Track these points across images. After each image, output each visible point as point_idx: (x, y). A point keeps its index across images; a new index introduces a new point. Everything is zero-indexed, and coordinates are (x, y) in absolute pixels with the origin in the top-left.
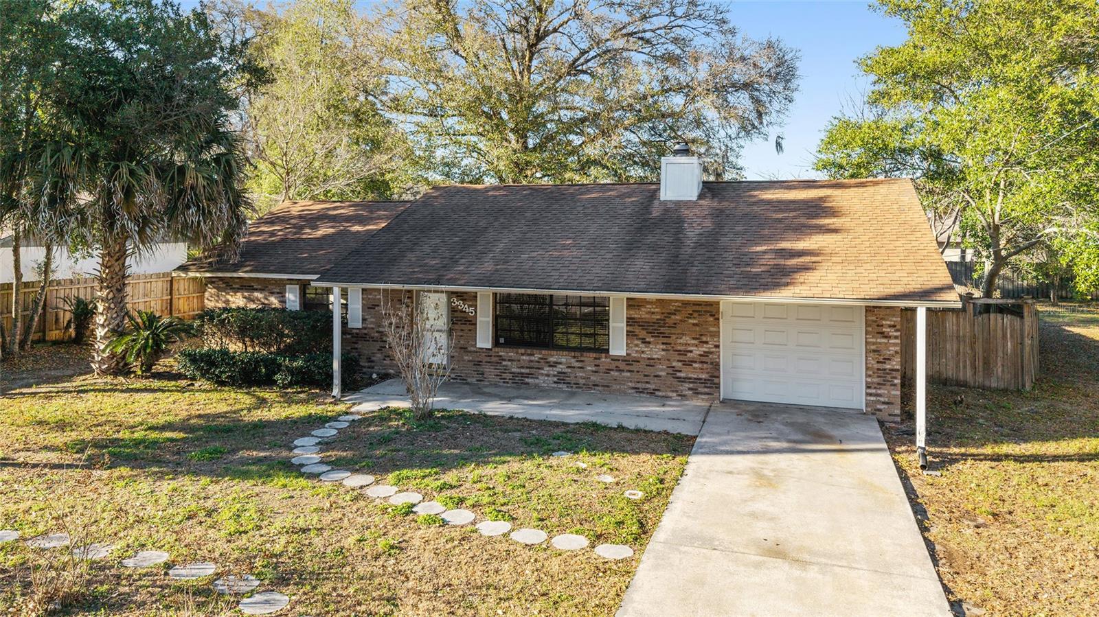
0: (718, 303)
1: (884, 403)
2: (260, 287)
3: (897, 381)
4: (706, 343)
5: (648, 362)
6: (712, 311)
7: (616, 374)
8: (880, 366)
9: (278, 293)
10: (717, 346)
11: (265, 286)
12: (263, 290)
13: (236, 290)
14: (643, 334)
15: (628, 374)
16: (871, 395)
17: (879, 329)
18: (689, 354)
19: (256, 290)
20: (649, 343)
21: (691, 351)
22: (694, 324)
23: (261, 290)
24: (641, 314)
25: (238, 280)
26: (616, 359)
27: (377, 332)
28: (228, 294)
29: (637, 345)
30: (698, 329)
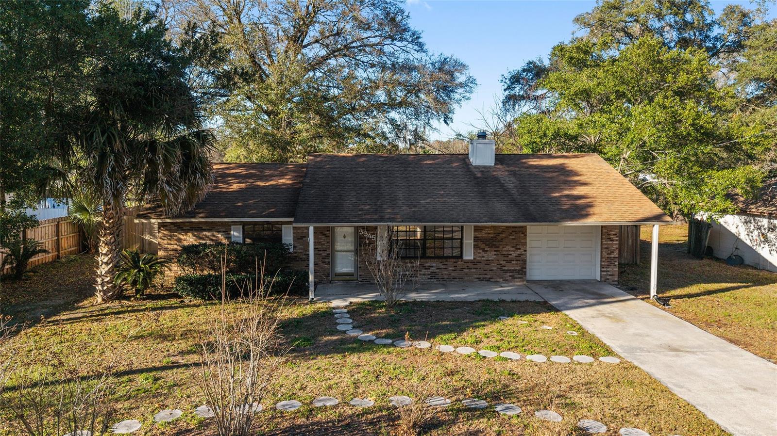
0: (526, 227)
1: (610, 275)
2: (208, 228)
3: (616, 263)
4: (519, 249)
5: (486, 262)
6: (523, 231)
7: (467, 270)
8: (609, 256)
9: (224, 232)
10: (525, 251)
11: (212, 227)
12: (211, 230)
13: (186, 232)
14: (483, 246)
15: (474, 270)
16: (604, 271)
17: (608, 237)
18: (510, 256)
19: (205, 230)
20: (487, 251)
21: (511, 255)
22: (512, 239)
23: (209, 230)
24: (483, 234)
25: (188, 224)
26: (467, 262)
27: (305, 255)
28: (180, 234)
29: (479, 253)
30: (515, 241)
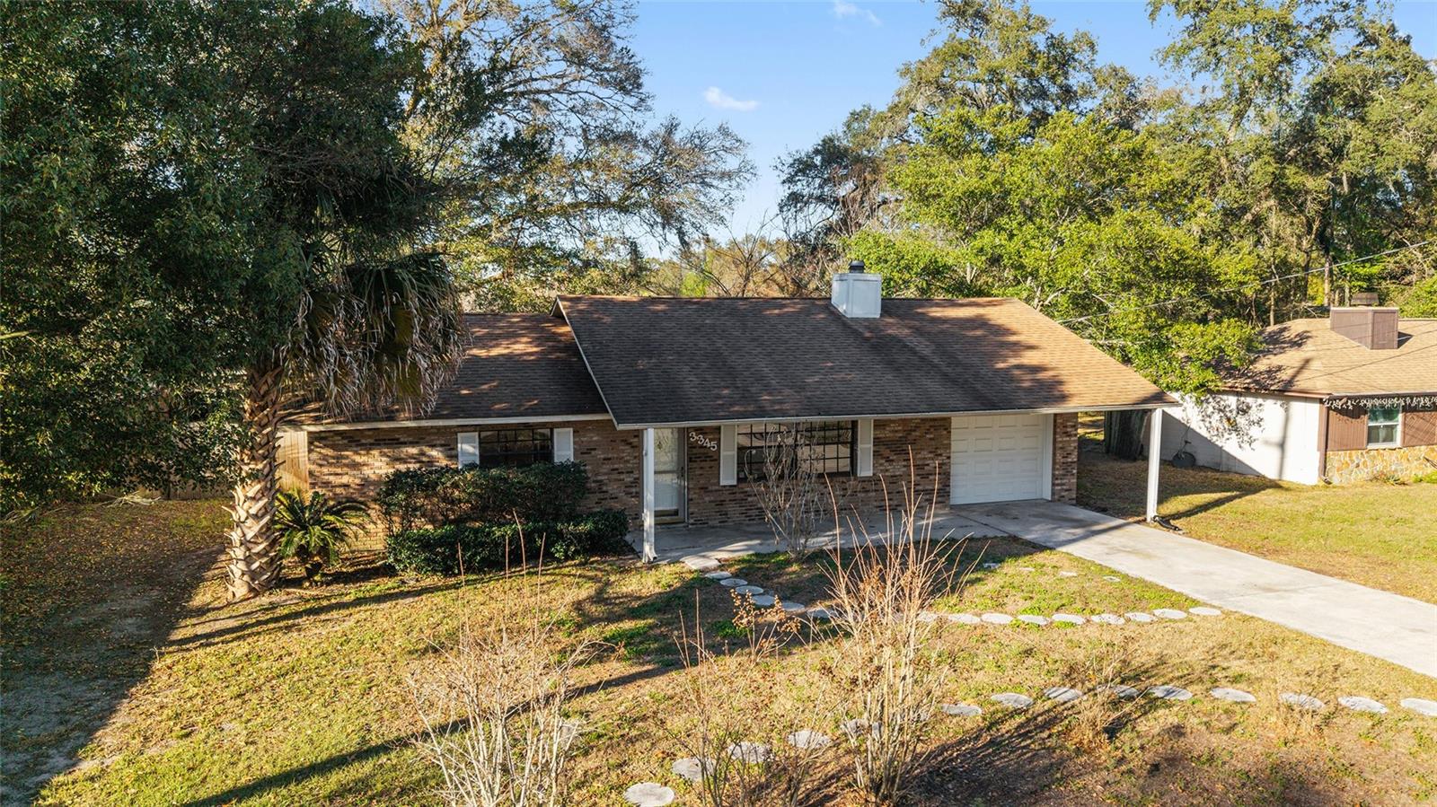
0: (950, 418)
1: (1067, 490)
2: (411, 439)
3: (1075, 471)
4: (941, 455)
5: (891, 480)
6: (945, 425)
7: (863, 495)
8: (1065, 460)
9: (442, 445)
10: (949, 458)
11: (418, 437)
12: (417, 443)
13: (368, 448)
14: (887, 453)
15: (874, 494)
16: (1058, 485)
17: (1065, 430)
18: (926, 468)
19: (405, 444)
20: (892, 461)
21: (928, 465)
22: (931, 439)
23: (413, 444)
24: (886, 434)
25: (370, 433)
26: (865, 480)
28: (356, 453)
29: (881, 465)
30: (933, 443)
